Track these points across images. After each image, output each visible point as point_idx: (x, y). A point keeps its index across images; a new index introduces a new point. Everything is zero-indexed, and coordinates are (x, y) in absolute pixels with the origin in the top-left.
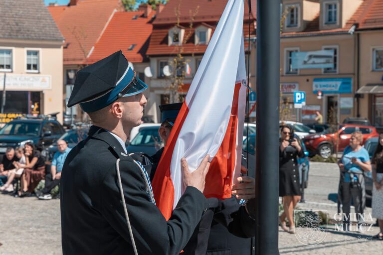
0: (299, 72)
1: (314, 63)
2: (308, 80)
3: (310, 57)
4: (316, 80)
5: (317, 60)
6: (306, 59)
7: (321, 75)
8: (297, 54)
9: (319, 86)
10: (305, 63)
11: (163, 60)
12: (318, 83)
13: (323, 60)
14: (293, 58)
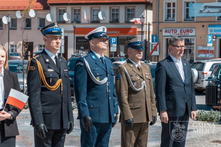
0: (195, 19)
1: (209, 12)
2: (203, 26)
3: (206, 7)
4: (210, 26)
5: (211, 10)
6: (202, 9)
7: (215, 22)
8: (194, 5)
9: (213, 31)
10: (201, 12)
11: (62, 8)
12: (213, 28)
13: (217, 10)
14: (190, 8)
